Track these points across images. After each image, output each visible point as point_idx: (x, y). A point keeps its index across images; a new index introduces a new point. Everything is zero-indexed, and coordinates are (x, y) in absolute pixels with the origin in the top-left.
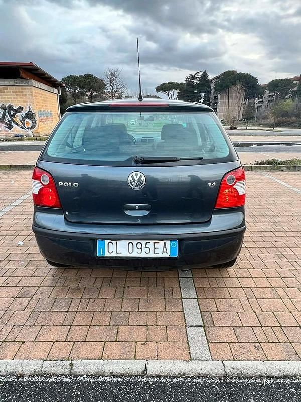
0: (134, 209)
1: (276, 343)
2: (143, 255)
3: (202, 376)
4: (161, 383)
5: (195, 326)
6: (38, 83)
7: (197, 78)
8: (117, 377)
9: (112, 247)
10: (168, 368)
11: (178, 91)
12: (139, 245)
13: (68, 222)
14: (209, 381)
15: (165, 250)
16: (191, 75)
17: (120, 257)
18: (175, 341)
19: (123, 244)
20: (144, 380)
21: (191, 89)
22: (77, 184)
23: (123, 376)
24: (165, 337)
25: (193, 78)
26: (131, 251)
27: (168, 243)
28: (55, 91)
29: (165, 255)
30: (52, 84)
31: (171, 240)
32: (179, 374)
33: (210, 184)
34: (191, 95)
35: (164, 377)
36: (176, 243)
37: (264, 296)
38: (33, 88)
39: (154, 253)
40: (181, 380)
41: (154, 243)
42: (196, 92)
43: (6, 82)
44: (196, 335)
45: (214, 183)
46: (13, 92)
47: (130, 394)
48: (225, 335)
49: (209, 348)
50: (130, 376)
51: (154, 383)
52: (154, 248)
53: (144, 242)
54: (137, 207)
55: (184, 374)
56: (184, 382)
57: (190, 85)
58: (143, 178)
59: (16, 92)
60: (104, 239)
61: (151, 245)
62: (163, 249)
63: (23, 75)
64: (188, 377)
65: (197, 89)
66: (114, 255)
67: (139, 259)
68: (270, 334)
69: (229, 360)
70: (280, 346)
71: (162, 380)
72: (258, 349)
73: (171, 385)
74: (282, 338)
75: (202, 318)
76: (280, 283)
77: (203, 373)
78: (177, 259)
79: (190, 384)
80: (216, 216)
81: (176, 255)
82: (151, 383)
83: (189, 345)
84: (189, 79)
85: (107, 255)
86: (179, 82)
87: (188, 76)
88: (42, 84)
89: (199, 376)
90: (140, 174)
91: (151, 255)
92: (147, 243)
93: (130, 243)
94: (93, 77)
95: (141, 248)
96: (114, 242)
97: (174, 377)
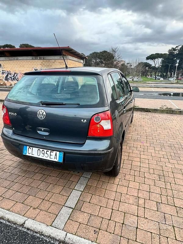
0: (41, 131)
1: (110, 233)
2: (44, 158)
3: (50, 237)
4: (27, 233)
5: (69, 207)
6: (72, 57)
7: (177, 50)
8: (9, 222)
9: (30, 150)
10: (35, 226)
11: (161, 59)
12: (43, 151)
13: (14, 133)
14: (52, 242)
15: (56, 157)
16: (173, 48)
17: (33, 157)
18: (51, 212)
19: (35, 150)
20: (20, 228)
21: (172, 57)
22: (16, 114)
23: (12, 222)
24: (48, 208)
25: (174, 49)
26: (39, 154)
27: (58, 153)
28: (82, 61)
29: (55, 160)
30: (81, 58)
31: (60, 152)
32: (39, 232)
33: (82, 120)
34: (171, 61)
35: (31, 230)
36: (62, 154)
37: (127, 201)
38: (69, 60)
39: (50, 158)
40: (38, 235)
41: (51, 152)
42: (175, 59)
43: (56, 57)
44: (65, 212)
45: (85, 120)
46: (59, 63)
47: (8, 233)
48: (82, 218)
49: (66, 223)
50: (15, 224)
51: (24, 232)
52: (50, 155)
53: (45, 151)
54: (43, 130)
55: (42, 232)
56: (39, 237)
57: (171, 55)
58: (44, 113)
59: (60, 63)
60: (27, 146)
61: (48, 153)
62: (55, 157)
63: (64, 53)
64: (43, 235)
65: (176, 57)
66: (30, 155)
67: (43, 160)
68: (112, 226)
69: (72, 234)
70: (111, 236)
71: (29, 232)
72: (95, 233)
73: (31, 236)
74: (118, 231)
75: (77, 204)
76: (146, 195)
77: (52, 235)
78: (62, 164)
79: (41, 239)
80: (89, 141)
81: (61, 161)
82: (22, 231)
83: (56, 217)
84: (171, 50)
85: (27, 154)
86: (163, 53)
87: (170, 49)
88: (74, 58)
89: (49, 237)
90: (43, 111)
91: (48, 159)
92: (47, 151)
93: (43, 150)
94: (107, 52)
95: (44, 154)
96: (31, 148)
97: (36, 232)
